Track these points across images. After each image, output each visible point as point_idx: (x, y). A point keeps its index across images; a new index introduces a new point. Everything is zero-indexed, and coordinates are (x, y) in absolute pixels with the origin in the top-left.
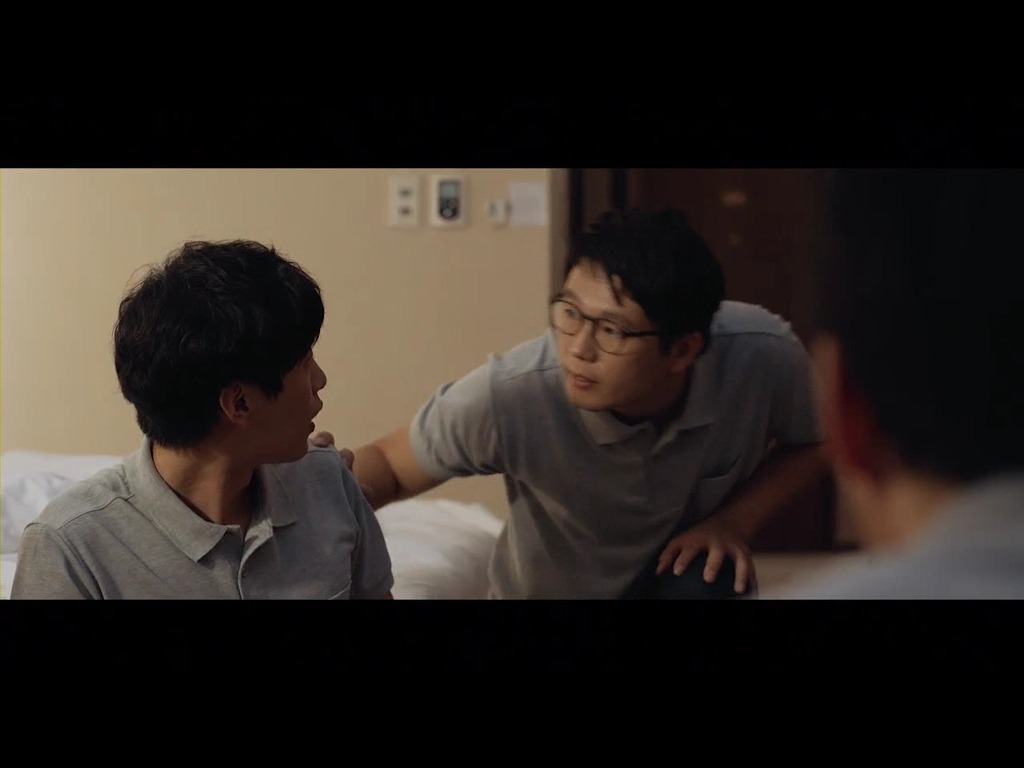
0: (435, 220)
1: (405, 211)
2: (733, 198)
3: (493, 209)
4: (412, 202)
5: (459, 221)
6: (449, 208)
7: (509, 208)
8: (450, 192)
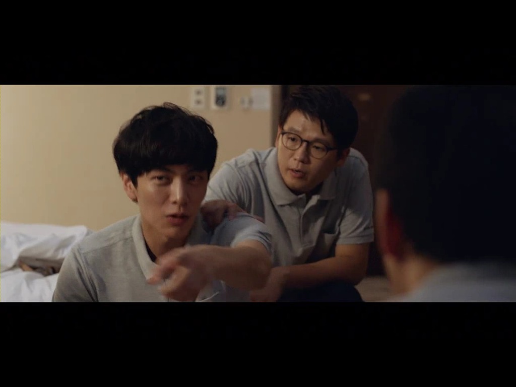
0: (214, 107)
1: (198, 102)
2: (365, 97)
3: (243, 102)
4: (202, 98)
5: (226, 107)
6: (221, 100)
7: (251, 102)
8: (221, 93)
